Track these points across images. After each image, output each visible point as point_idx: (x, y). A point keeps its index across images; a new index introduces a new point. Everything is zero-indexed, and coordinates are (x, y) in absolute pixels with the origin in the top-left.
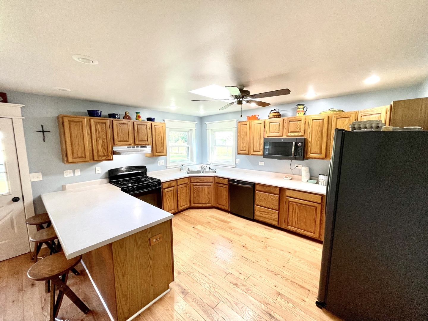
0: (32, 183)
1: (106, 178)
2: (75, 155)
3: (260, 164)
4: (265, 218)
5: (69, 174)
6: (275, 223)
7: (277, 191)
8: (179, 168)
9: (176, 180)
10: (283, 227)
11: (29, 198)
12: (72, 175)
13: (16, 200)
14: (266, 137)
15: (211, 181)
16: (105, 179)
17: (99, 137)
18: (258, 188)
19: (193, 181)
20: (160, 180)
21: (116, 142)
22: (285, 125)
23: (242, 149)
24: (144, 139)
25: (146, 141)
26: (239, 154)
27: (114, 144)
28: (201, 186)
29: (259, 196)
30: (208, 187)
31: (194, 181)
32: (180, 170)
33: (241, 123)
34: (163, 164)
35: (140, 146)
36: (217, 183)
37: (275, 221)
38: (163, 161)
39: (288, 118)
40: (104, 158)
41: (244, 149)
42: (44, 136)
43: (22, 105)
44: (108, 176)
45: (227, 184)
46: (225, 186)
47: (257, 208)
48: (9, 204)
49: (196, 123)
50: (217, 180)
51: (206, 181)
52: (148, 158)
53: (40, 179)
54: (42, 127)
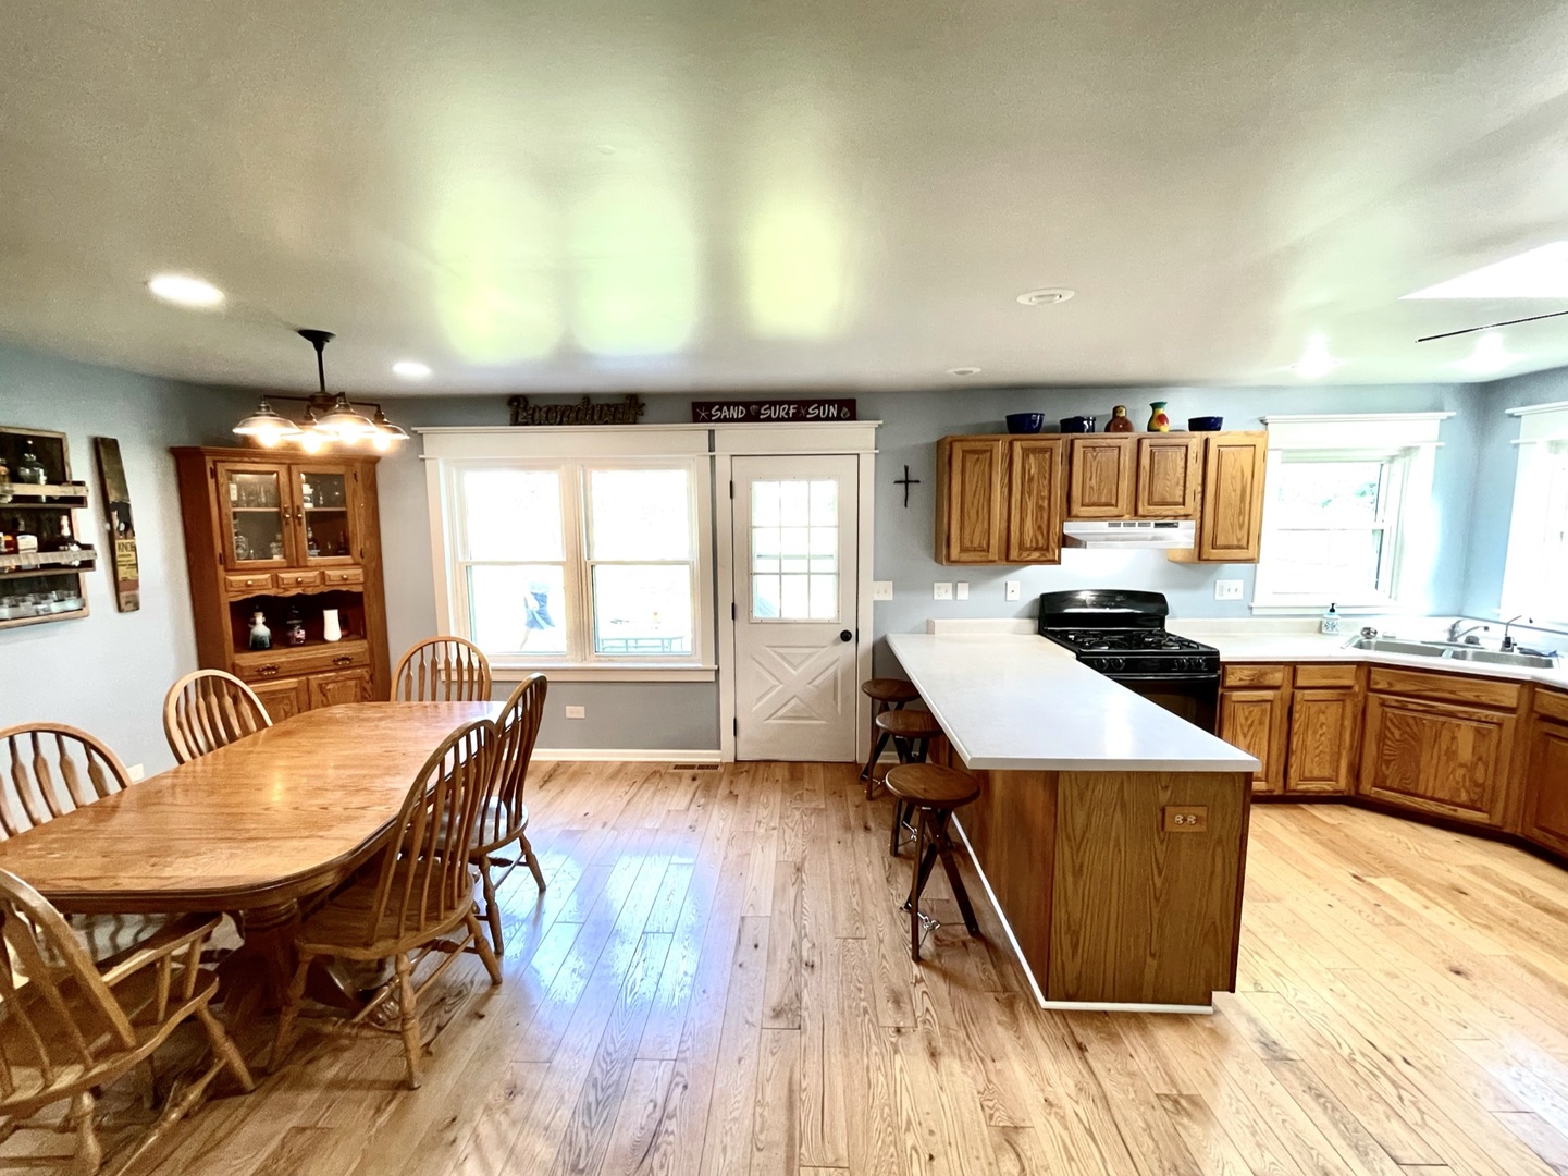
0: (875, 602)
1: (1030, 617)
2: (967, 543)
5: (943, 592)
8: (1318, 620)
9: (1293, 666)
11: (867, 640)
12: (949, 596)
15: (1512, 703)
16: (1028, 621)
17: (1030, 494)
19: (1382, 685)
20: (1217, 653)
21: (1077, 509)
24: (1169, 499)
25: (1176, 504)
27: (1069, 515)
28: (1429, 717)
30: (1478, 731)
31: (1390, 684)
32: (1320, 631)
34: (1240, 596)
35: (1153, 523)
36: (1545, 718)
38: (1239, 584)
40: (1036, 555)
42: (907, 493)
43: (875, 423)
44: (1036, 613)
48: (835, 643)
49: (1444, 415)
51: (1470, 696)
52: (1178, 567)
53: (889, 597)
54: (906, 469)
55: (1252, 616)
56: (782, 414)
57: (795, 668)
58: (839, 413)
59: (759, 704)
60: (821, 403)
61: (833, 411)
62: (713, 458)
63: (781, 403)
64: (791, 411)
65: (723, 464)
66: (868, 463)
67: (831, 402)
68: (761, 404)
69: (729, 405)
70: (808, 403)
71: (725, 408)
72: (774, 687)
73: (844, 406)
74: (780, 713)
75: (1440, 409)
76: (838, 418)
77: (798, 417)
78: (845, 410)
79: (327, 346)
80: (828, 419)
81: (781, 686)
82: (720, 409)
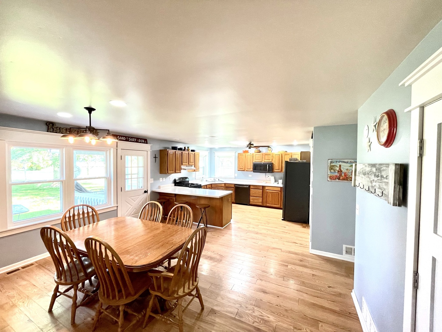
0: (151, 183)
2: (170, 170)
3: (249, 176)
4: (255, 202)
5: (161, 179)
6: (261, 204)
7: (261, 188)
9: (207, 185)
10: (265, 205)
11: (149, 192)
12: (162, 181)
13: (146, 192)
14: (254, 162)
15: (223, 186)
16: (173, 184)
17: (178, 161)
18: (251, 187)
19: (213, 187)
20: (201, 185)
21: (183, 164)
22: (263, 156)
23: (241, 168)
25: (192, 163)
26: (238, 171)
29: (252, 191)
32: (202, 181)
33: (241, 154)
35: (190, 166)
36: (226, 187)
37: (261, 203)
39: (264, 153)
40: (179, 171)
41: (242, 168)
42: (156, 160)
43: (151, 145)
44: (174, 182)
45: (234, 187)
46: (233, 188)
47: (251, 198)
48: (143, 194)
50: (227, 186)
51: (220, 186)
53: (153, 182)
54: (155, 155)
55: (196, 180)
56: (134, 140)
57: (135, 201)
58: (144, 142)
59: (127, 213)
60: (141, 139)
61: (143, 141)
62: (117, 149)
63: (133, 138)
64: (135, 140)
65: (119, 151)
66: (149, 153)
67: (143, 139)
68: (129, 137)
69: (122, 136)
70: (138, 139)
71: (121, 137)
72: (130, 207)
73: (145, 140)
74: (131, 214)
75: (208, 151)
76: (144, 143)
77: (136, 142)
78: (145, 141)
79: (93, 112)
80: (142, 143)
81: (132, 207)
82: (120, 137)
